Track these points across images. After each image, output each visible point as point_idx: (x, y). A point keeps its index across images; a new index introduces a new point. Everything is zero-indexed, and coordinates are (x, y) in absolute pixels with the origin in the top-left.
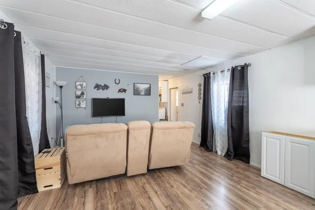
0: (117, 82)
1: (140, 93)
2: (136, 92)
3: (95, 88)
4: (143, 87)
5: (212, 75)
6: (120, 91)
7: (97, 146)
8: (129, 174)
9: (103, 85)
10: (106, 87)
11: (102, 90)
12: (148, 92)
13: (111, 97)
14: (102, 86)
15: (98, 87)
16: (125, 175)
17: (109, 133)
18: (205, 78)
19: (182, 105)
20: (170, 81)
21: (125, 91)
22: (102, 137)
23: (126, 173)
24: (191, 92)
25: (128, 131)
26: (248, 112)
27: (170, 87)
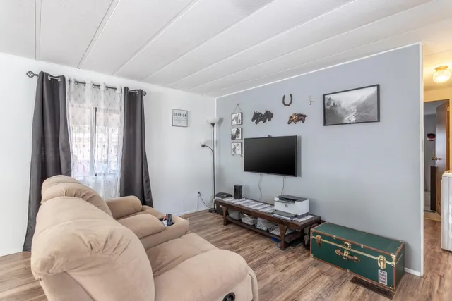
0: (287, 102)
1: (342, 118)
3: (253, 120)
6: (292, 120)
9: (263, 113)
10: (268, 116)
14: (262, 115)
15: (256, 117)
21: (301, 118)
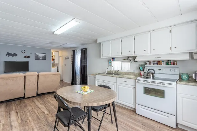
0: (23, 52)
1: (39, 58)
2: (37, 58)
3: (6, 55)
4: (41, 55)
5: (75, 51)
6: (25, 57)
7: (7, 84)
8: (26, 97)
10: (15, 55)
11: (12, 56)
12: (45, 58)
13: (18, 61)
14: (12, 54)
15: (9, 54)
16: (24, 98)
17: (14, 78)
18: (73, 52)
19: (65, 65)
20: (60, 52)
21: (29, 57)
22: (10, 79)
23: (24, 97)
24: (69, 59)
25: (25, 77)
26: (86, 67)
27: (60, 56)
